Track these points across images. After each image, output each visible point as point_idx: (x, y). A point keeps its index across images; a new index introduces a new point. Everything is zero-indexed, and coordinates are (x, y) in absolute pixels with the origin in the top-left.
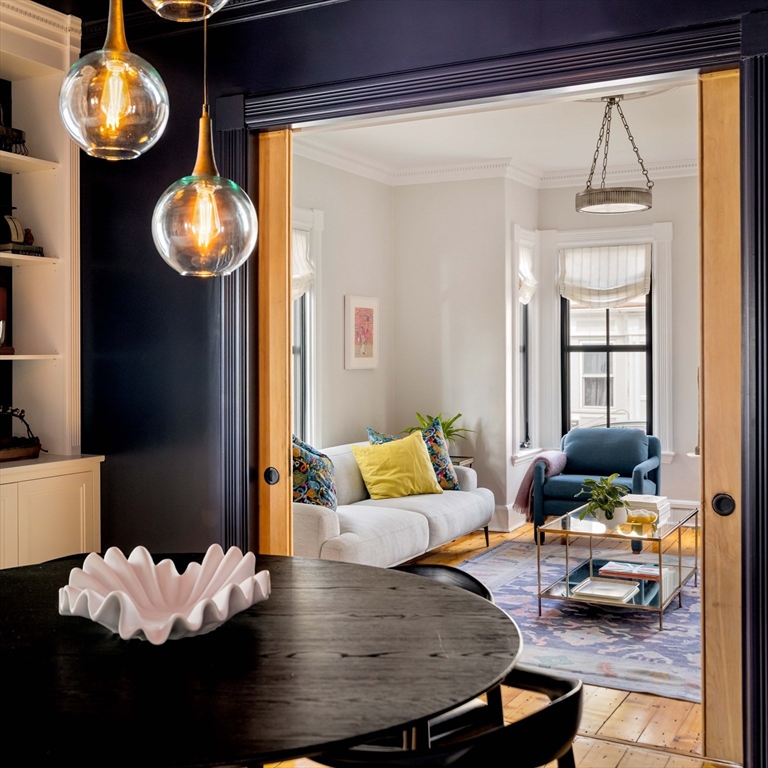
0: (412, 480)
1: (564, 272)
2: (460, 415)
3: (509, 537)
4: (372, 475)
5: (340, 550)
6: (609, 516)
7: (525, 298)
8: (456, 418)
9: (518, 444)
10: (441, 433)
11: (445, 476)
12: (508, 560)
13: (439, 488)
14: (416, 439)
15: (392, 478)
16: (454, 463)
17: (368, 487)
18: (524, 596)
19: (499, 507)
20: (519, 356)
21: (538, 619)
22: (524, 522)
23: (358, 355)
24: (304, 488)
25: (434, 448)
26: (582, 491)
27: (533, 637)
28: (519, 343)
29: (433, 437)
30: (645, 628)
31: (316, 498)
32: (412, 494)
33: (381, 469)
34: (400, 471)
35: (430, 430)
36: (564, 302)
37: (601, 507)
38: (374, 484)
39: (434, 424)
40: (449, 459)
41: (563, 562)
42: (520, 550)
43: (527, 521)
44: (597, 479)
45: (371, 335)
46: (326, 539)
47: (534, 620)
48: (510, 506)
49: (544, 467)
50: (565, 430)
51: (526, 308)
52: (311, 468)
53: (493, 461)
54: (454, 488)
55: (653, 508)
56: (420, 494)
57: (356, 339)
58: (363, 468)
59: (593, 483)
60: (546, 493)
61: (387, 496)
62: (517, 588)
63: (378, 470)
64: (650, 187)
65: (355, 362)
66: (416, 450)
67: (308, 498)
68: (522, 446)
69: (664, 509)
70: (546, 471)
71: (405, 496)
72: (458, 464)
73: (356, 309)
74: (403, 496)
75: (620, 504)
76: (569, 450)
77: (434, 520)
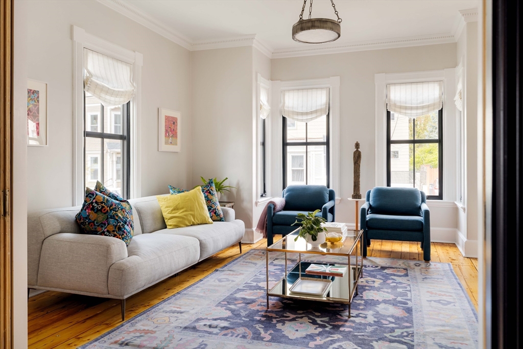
0: (194, 216)
1: (284, 103)
2: (227, 178)
3: (254, 246)
4: (168, 213)
5: (123, 270)
6: (314, 238)
7: (263, 116)
8: (224, 180)
9: (260, 195)
10: (214, 188)
11: (215, 213)
12: (251, 263)
13: (210, 220)
14: (197, 191)
15: (181, 215)
16: (221, 206)
17: (166, 221)
18: (258, 291)
19: (249, 230)
20: (260, 148)
21: (266, 311)
22: (262, 237)
23: (166, 143)
24: (105, 224)
25: (209, 197)
26: (296, 222)
27: (262, 331)
28: (260, 140)
29: (209, 190)
30: (339, 317)
31: (114, 231)
32: (193, 225)
33: (174, 209)
34: (186, 211)
35: (207, 186)
36: (284, 119)
37: (309, 232)
38: (169, 219)
39: (211, 183)
40: (218, 203)
41: (283, 262)
42: (259, 255)
43: (264, 237)
44: (306, 213)
45: (176, 133)
46: (114, 262)
47: (263, 313)
48: (254, 228)
49: (273, 207)
50: (284, 188)
51: (264, 121)
52: (111, 210)
53: (245, 204)
54: (220, 220)
55: (339, 231)
56: (199, 224)
57: (166, 134)
58: (163, 209)
59: (303, 216)
60: (274, 222)
61: (177, 226)
62: (254, 284)
63: (172, 210)
64: (340, 22)
65: (165, 147)
66: (196, 198)
67: (108, 231)
68: (262, 196)
69: (345, 231)
70: (274, 209)
71: (189, 226)
72: (225, 206)
73: (166, 116)
74: (187, 226)
75: (320, 230)
76: (287, 197)
77: (204, 241)
